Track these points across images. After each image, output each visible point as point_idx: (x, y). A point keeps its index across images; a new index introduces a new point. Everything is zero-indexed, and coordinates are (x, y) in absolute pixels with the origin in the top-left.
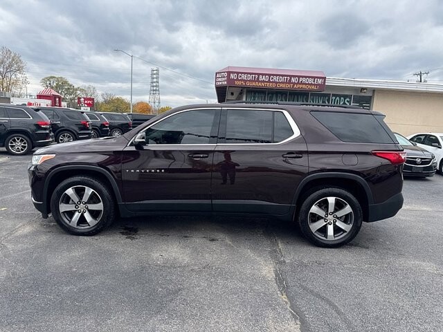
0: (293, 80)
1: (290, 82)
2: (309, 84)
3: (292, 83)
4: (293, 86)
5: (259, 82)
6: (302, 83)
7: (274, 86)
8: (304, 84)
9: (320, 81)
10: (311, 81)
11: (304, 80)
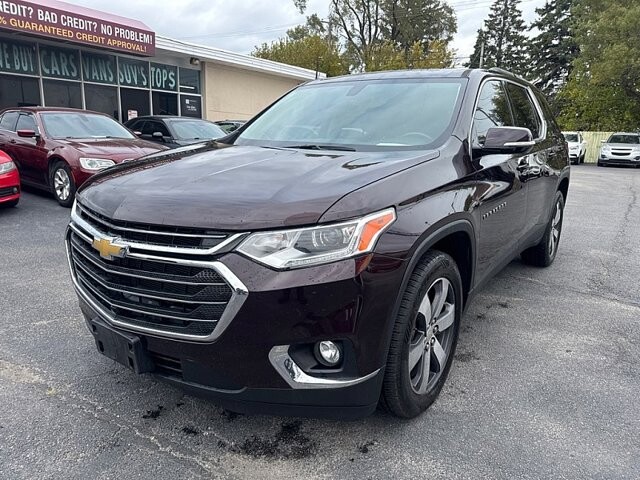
0: (104, 29)
1: (98, 33)
2: (130, 41)
3: (103, 35)
4: (106, 41)
5: (39, 23)
6: (118, 38)
7: (70, 35)
8: (123, 39)
9: (147, 39)
10: (132, 35)
11: (122, 32)
